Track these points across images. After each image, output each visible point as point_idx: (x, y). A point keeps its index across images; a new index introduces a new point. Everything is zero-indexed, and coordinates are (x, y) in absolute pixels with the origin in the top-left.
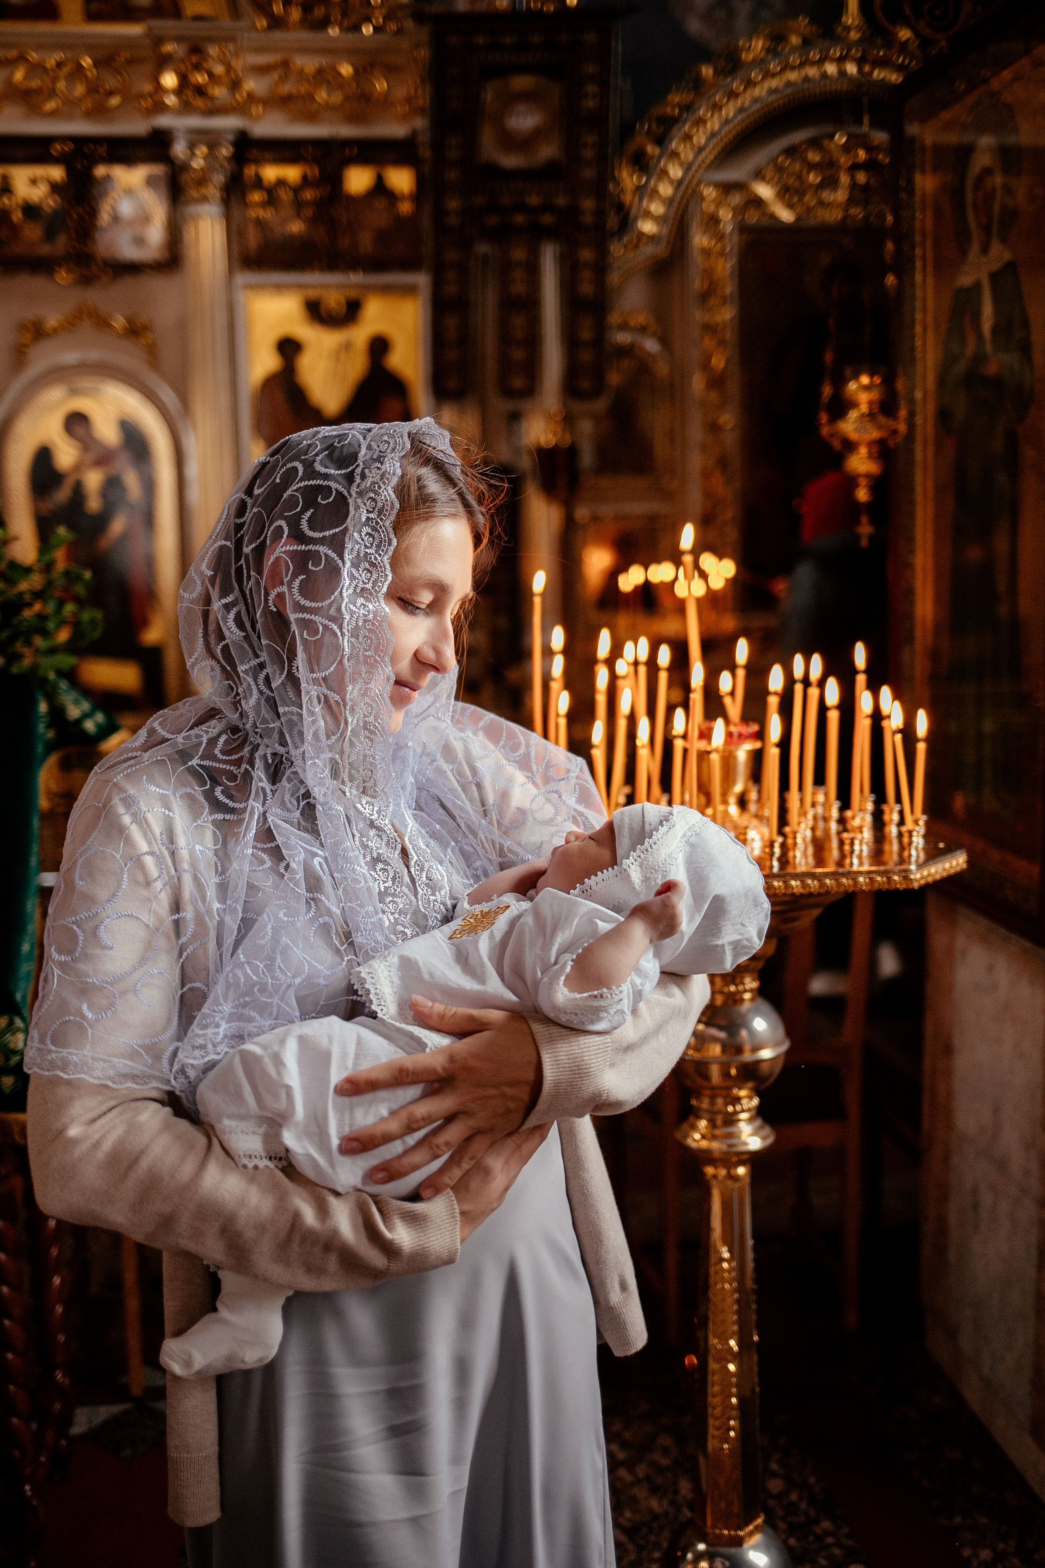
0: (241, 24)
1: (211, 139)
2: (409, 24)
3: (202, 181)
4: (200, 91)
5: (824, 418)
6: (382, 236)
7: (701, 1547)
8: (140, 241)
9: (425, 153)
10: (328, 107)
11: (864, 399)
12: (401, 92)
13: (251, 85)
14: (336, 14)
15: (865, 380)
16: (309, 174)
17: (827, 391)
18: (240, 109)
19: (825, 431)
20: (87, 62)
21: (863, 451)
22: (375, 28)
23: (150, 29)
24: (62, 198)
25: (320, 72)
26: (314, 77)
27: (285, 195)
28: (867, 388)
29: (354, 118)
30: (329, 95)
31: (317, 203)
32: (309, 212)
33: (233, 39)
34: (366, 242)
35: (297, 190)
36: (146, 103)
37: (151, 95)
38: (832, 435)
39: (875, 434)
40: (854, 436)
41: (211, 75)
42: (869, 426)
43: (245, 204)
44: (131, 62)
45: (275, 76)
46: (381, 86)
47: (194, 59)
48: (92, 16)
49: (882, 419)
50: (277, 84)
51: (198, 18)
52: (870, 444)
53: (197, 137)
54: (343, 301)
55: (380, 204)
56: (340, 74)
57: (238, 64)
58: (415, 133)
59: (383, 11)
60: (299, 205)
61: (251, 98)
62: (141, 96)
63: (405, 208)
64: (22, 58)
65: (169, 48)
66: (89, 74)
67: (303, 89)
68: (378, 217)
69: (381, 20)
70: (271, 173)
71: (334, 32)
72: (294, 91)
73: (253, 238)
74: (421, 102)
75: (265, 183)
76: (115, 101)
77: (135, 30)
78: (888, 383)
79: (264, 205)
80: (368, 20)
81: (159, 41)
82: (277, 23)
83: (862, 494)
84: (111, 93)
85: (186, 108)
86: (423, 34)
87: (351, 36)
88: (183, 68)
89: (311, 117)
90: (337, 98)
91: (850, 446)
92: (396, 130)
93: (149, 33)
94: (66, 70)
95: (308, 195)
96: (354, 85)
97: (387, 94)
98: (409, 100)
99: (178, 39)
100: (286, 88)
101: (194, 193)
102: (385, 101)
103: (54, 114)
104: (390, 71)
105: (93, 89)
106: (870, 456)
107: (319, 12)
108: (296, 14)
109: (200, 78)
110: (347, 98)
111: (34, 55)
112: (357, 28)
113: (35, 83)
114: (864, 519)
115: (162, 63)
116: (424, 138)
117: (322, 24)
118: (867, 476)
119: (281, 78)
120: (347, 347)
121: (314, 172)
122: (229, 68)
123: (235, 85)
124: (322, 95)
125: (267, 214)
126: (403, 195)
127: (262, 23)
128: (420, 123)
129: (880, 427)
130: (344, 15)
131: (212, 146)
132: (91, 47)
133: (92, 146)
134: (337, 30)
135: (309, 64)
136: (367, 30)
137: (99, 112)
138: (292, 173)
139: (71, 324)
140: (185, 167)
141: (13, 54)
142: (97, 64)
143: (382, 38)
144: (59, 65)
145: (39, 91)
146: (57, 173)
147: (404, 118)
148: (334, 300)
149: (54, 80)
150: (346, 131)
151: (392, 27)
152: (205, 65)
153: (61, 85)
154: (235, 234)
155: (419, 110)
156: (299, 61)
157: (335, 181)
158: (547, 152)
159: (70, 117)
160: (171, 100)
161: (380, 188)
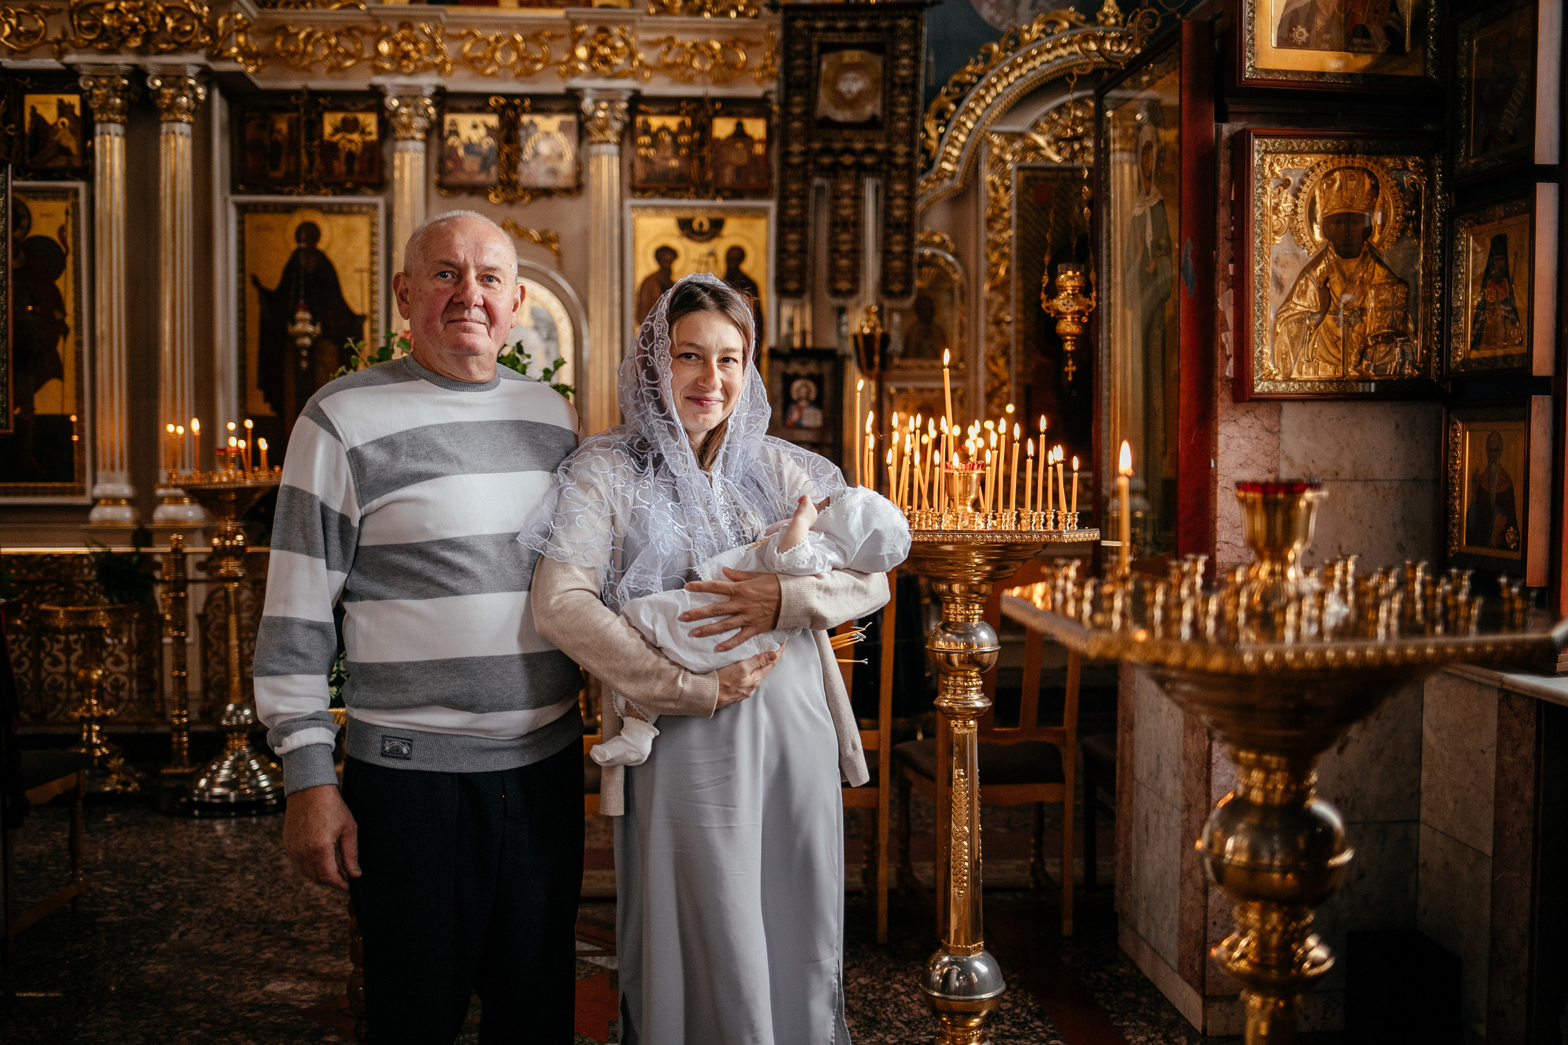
0: (639, 11)
1: (610, 96)
2: (765, 11)
3: (603, 128)
4: (603, 60)
5: (1043, 296)
6: (739, 171)
7: (946, 959)
8: (553, 172)
9: (776, 108)
10: (702, 72)
11: (1069, 284)
12: (758, 62)
13: (641, 56)
14: (709, 3)
15: (1070, 273)
17: (1046, 279)
18: (634, 75)
19: (1043, 306)
20: (519, 37)
21: (1069, 318)
22: (739, 13)
23: (567, 13)
25: (696, 46)
26: (692, 49)
28: (1071, 278)
29: (720, 81)
30: (702, 62)
31: (689, 146)
32: (684, 151)
33: (631, 22)
34: (728, 176)
35: (675, 136)
36: (563, 68)
37: (567, 63)
38: (1048, 308)
39: (1077, 308)
40: (1063, 309)
41: (613, 48)
42: (1071, 302)
43: (635, 145)
44: (552, 38)
45: (661, 49)
46: (742, 57)
47: (599, 36)
49: (1081, 298)
50: (662, 55)
51: (604, 6)
52: (1073, 313)
53: (601, 94)
54: (709, 219)
55: (739, 145)
56: (711, 48)
57: (632, 40)
58: (767, 93)
60: (677, 146)
61: (643, 65)
62: (560, 63)
63: (759, 149)
64: (470, 35)
65: (582, 28)
66: (520, 47)
67: (683, 58)
68: (738, 156)
69: (744, 7)
70: (655, 122)
71: (707, 15)
72: (676, 60)
73: (640, 172)
74: (775, 70)
76: (539, 67)
77: (556, 14)
78: (1085, 275)
79: (647, 147)
80: (734, 7)
81: (575, 23)
82: (664, 9)
83: (1068, 347)
84: (535, 61)
85: (593, 73)
86: (778, 18)
87: (720, 20)
88: (592, 43)
89: (689, 81)
90: (708, 67)
91: (1060, 315)
92: (752, 91)
93: (567, 17)
94: (503, 43)
95: (684, 139)
96: (722, 56)
97: (746, 62)
98: (764, 67)
99: (589, 22)
100: (670, 58)
101: (596, 137)
102: (746, 68)
103: (492, 76)
104: (749, 45)
105: (521, 58)
106: (1073, 321)
108: (679, 2)
109: (605, 51)
110: (714, 66)
111: (480, 32)
112: (725, 14)
113: (479, 53)
114: (1070, 362)
115: (577, 39)
116: (774, 97)
117: (700, 10)
118: (1072, 335)
119: (665, 51)
120: (711, 255)
121: (688, 121)
122: (627, 43)
123: (632, 55)
124: (697, 63)
126: (757, 139)
127: (653, 9)
128: (773, 86)
129: (1079, 304)
130: (715, 3)
131: (611, 102)
132: (521, 25)
133: (519, 101)
134: (710, 15)
135: (688, 40)
136: (733, 14)
137: (526, 75)
138: (673, 123)
140: (591, 117)
141: (464, 32)
142: (525, 40)
143: (743, 20)
144: (498, 40)
145: (480, 59)
146: (493, 120)
147: (760, 82)
148: (701, 220)
149: (494, 51)
150: (715, 91)
151: (752, 13)
152: (610, 41)
153: (498, 55)
154: (627, 168)
155: (771, 76)
156: (679, 38)
157: (705, 128)
158: (871, 108)
159: (504, 79)
160: (582, 67)
161: (740, 133)
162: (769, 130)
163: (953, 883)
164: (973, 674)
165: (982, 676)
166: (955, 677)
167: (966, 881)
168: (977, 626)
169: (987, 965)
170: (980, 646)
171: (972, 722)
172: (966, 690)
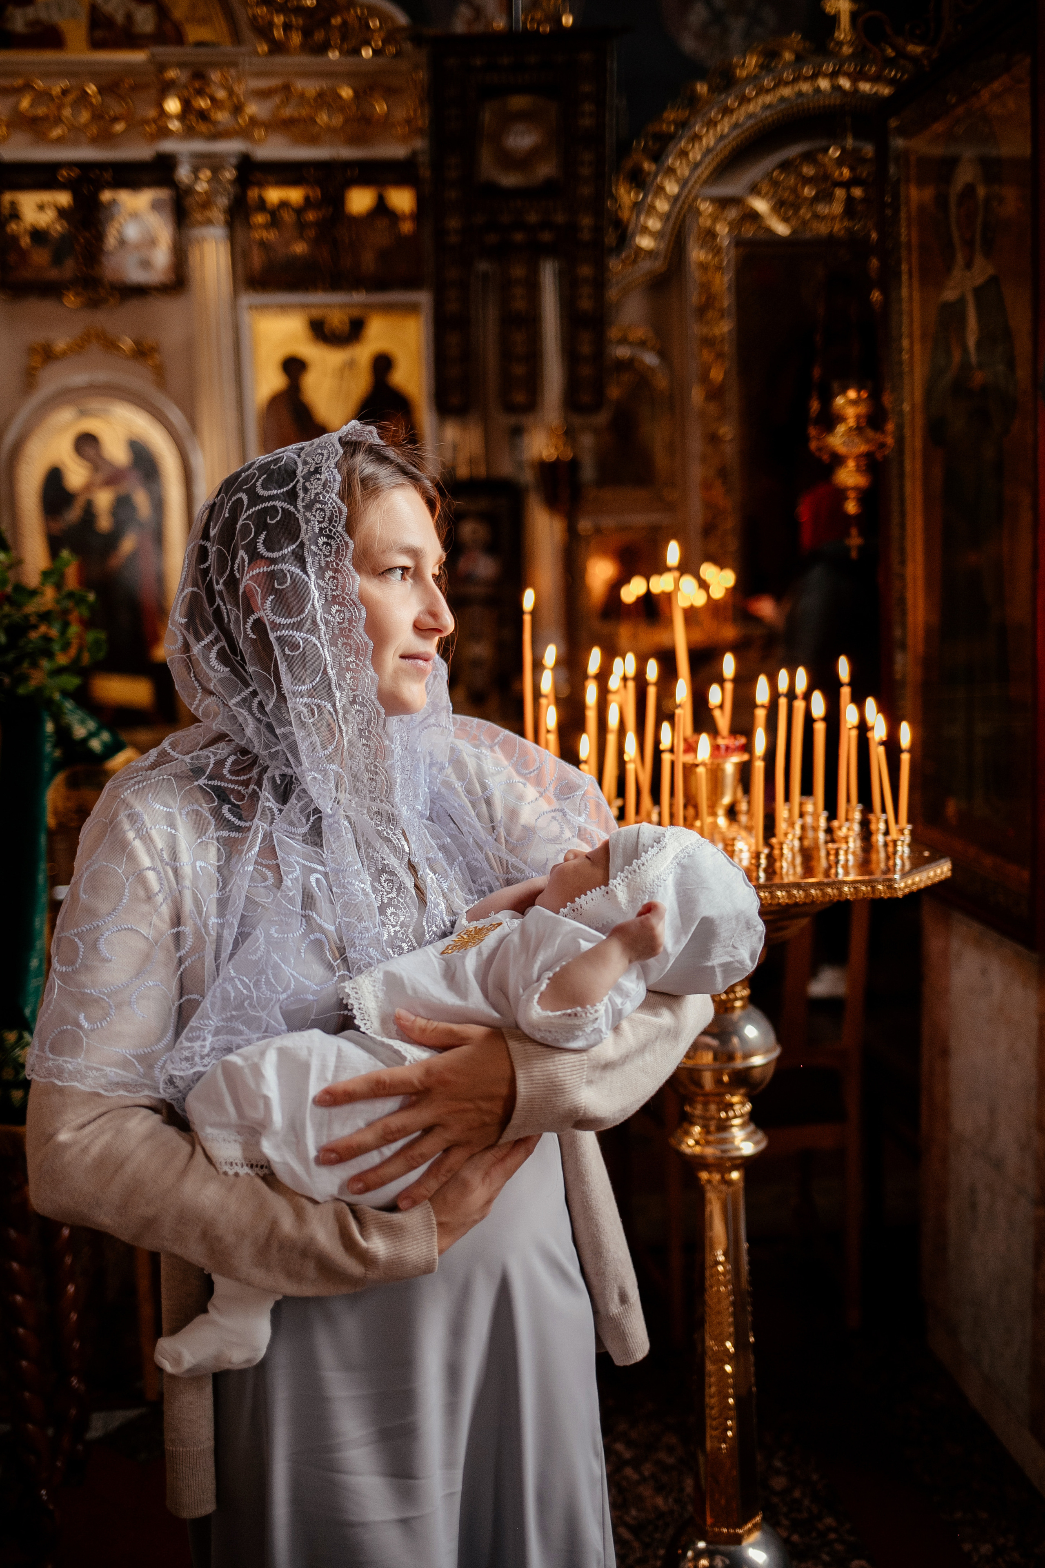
0: (243, 49)
1: (213, 162)
2: (408, 46)
3: (206, 204)
4: (203, 116)
5: (811, 430)
6: (382, 255)
7: (701, 1545)
8: (146, 264)
9: (425, 173)
10: (330, 129)
11: (851, 411)
12: (400, 114)
13: (253, 109)
14: (336, 39)
15: (852, 394)
16: (311, 194)
17: (815, 406)
18: (244, 133)
19: (814, 445)
20: (91, 89)
21: (852, 464)
22: (374, 51)
23: (153, 55)
24: (69, 223)
25: (321, 95)
26: (315, 100)
27: (288, 217)
28: (854, 402)
29: (354, 140)
30: (330, 117)
31: (319, 224)
32: (311, 233)
33: (234, 64)
34: (368, 261)
35: (299, 211)
36: (150, 129)
37: (155, 121)
38: (818, 449)
39: (863, 448)
40: (842, 450)
41: (213, 99)
42: (855, 440)
43: (249, 226)
44: (134, 88)
45: (277, 99)
46: (380, 107)
47: (197, 85)
48: (96, 44)
49: (870, 433)
50: (278, 108)
51: (200, 44)
52: (858, 456)
53: (201, 161)
54: (346, 319)
55: (382, 224)
56: (340, 97)
57: (240, 89)
58: (414, 154)
59: (383, 34)
60: (301, 226)
61: (254, 121)
62: (146, 122)
63: (407, 227)
64: (28, 87)
65: (172, 74)
66: (94, 101)
67: (304, 112)
68: (379, 237)
69: (380, 43)
70: (274, 195)
71: (334, 55)
72: (296, 114)
73: (257, 259)
74: (420, 123)
75: (269, 205)
76: (119, 127)
77: (138, 57)
79: (267, 226)
80: (367, 43)
81: (162, 67)
82: (277, 48)
84: (115, 119)
85: (189, 133)
86: (423, 55)
87: (351, 60)
88: (186, 93)
89: (313, 140)
90: (338, 120)
91: (838, 460)
92: (396, 151)
93: (152, 60)
94: (71, 97)
95: (311, 216)
96: (354, 108)
97: (387, 115)
98: (408, 122)
99: (181, 65)
100: (288, 112)
101: (198, 217)
102: (386, 122)
103: (60, 141)
104: (390, 93)
105: (98, 116)
106: (857, 468)
107: (319, 36)
108: (296, 39)
109: (203, 103)
110: (347, 121)
111: (40, 83)
112: (357, 52)
113: (41, 111)
115: (166, 89)
116: (423, 159)
117: (322, 49)
118: (856, 489)
119: (282, 102)
120: (351, 364)
121: (316, 193)
122: (231, 93)
123: (237, 109)
124: (323, 118)
125: (270, 236)
126: (404, 214)
127: (263, 48)
128: (419, 144)
129: (867, 442)
130: (344, 39)
131: (216, 170)
132: (95, 73)
133: (98, 172)
134: (337, 53)
135: (309, 87)
136: (367, 53)
137: (105, 138)
138: (295, 195)
139: (79, 347)
140: (190, 191)
141: (19, 82)
142: (101, 90)
143: (381, 60)
144: (64, 92)
145: (45, 119)
146: (64, 198)
147: (404, 139)
148: (337, 319)
149: (60, 107)
150: (347, 153)
151: (391, 49)
152: (207, 90)
153: (67, 112)
154: (238, 255)
155: (420, 132)
156: (300, 85)
157: (337, 201)
158: (545, 170)
159: (75, 143)
160: (174, 125)
161: (381, 208)
162: (420, 201)
163: (710, 1433)
164: (735, 1099)
165: (750, 1097)
166: (706, 1104)
167: (731, 1429)
168: (740, 1018)
169: (766, 1549)
170: (747, 1056)
171: (735, 1175)
172: (724, 1126)
